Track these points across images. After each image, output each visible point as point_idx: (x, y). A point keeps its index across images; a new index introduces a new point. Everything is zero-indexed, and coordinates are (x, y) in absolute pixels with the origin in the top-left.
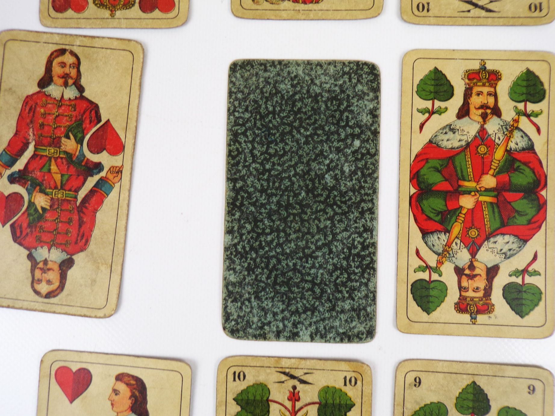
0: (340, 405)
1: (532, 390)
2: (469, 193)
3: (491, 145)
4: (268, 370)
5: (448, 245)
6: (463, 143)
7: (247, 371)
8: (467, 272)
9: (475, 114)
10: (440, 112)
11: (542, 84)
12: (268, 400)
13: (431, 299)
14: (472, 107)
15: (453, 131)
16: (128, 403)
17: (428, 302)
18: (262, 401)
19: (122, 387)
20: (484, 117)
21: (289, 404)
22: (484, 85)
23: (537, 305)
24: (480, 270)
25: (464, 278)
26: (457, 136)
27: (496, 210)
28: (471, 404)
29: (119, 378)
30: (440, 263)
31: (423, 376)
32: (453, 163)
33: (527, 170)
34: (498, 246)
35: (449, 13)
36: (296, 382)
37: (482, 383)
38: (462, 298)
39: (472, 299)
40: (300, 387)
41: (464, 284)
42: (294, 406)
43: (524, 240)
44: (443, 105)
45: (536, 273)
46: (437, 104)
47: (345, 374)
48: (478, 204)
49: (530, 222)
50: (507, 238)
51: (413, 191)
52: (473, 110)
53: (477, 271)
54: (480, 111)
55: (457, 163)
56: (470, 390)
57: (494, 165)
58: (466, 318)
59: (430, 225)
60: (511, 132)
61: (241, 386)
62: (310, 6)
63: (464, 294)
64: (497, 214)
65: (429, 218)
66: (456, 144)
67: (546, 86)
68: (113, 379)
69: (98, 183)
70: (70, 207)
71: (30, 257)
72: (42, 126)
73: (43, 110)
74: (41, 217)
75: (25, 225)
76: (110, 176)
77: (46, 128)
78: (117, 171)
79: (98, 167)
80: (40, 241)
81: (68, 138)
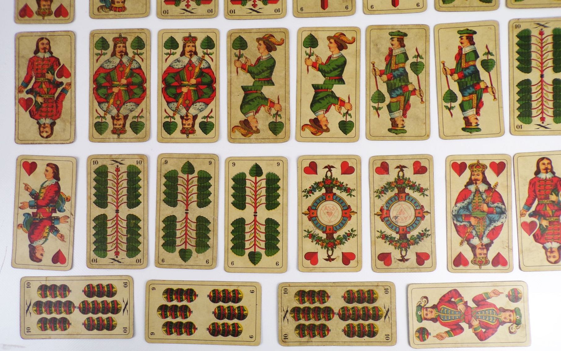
0: (135, 172)
1: (210, 163)
2: (185, 86)
3: (194, 67)
4: (107, 160)
5: (178, 107)
6: (183, 66)
7: (98, 160)
8: (185, 118)
9: (187, 54)
10: (173, 54)
11: (213, 42)
12: (107, 172)
13: (171, 129)
14: (186, 52)
15: (179, 61)
16: (52, 175)
17: (170, 130)
18: (105, 172)
19: (49, 169)
20: (191, 55)
21: (115, 173)
22: (191, 43)
23: (212, 130)
24: (190, 117)
25: (184, 121)
26: (181, 64)
27: (196, 93)
28: (187, 170)
29: (48, 165)
30: (174, 114)
31: (168, 160)
32: (179, 74)
33: (208, 77)
34: (197, 107)
35: (176, 14)
36: (118, 164)
37: (191, 161)
38: (183, 128)
39: (187, 128)
40: (120, 166)
41: (184, 122)
42: (117, 174)
43: (207, 104)
44: (175, 51)
45: (212, 117)
46: (172, 51)
47: (137, 160)
48: (189, 90)
49: (209, 97)
50: (201, 103)
51: (163, 86)
52: (186, 53)
53: (189, 117)
54: (189, 53)
55: (181, 74)
56: (187, 164)
57: (195, 74)
58: (185, 136)
59: (170, 100)
60: (201, 61)
61: (96, 166)
62: (121, 13)
63: (184, 126)
64: (197, 95)
65: (170, 97)
66: (180, 67)
67: (215, 42)
68: (46, 166)
69: (62, 90)
70: (52, 101)
71: (38, 123)
72: (37, 69)
73: (37, 63)
74: (41, 106)
75: (34, 110)
76: (67, 87)
77: (39, 70)
78: (69, 84)
79: (62, 83)
80: (41, 116)
81: (48, 73)
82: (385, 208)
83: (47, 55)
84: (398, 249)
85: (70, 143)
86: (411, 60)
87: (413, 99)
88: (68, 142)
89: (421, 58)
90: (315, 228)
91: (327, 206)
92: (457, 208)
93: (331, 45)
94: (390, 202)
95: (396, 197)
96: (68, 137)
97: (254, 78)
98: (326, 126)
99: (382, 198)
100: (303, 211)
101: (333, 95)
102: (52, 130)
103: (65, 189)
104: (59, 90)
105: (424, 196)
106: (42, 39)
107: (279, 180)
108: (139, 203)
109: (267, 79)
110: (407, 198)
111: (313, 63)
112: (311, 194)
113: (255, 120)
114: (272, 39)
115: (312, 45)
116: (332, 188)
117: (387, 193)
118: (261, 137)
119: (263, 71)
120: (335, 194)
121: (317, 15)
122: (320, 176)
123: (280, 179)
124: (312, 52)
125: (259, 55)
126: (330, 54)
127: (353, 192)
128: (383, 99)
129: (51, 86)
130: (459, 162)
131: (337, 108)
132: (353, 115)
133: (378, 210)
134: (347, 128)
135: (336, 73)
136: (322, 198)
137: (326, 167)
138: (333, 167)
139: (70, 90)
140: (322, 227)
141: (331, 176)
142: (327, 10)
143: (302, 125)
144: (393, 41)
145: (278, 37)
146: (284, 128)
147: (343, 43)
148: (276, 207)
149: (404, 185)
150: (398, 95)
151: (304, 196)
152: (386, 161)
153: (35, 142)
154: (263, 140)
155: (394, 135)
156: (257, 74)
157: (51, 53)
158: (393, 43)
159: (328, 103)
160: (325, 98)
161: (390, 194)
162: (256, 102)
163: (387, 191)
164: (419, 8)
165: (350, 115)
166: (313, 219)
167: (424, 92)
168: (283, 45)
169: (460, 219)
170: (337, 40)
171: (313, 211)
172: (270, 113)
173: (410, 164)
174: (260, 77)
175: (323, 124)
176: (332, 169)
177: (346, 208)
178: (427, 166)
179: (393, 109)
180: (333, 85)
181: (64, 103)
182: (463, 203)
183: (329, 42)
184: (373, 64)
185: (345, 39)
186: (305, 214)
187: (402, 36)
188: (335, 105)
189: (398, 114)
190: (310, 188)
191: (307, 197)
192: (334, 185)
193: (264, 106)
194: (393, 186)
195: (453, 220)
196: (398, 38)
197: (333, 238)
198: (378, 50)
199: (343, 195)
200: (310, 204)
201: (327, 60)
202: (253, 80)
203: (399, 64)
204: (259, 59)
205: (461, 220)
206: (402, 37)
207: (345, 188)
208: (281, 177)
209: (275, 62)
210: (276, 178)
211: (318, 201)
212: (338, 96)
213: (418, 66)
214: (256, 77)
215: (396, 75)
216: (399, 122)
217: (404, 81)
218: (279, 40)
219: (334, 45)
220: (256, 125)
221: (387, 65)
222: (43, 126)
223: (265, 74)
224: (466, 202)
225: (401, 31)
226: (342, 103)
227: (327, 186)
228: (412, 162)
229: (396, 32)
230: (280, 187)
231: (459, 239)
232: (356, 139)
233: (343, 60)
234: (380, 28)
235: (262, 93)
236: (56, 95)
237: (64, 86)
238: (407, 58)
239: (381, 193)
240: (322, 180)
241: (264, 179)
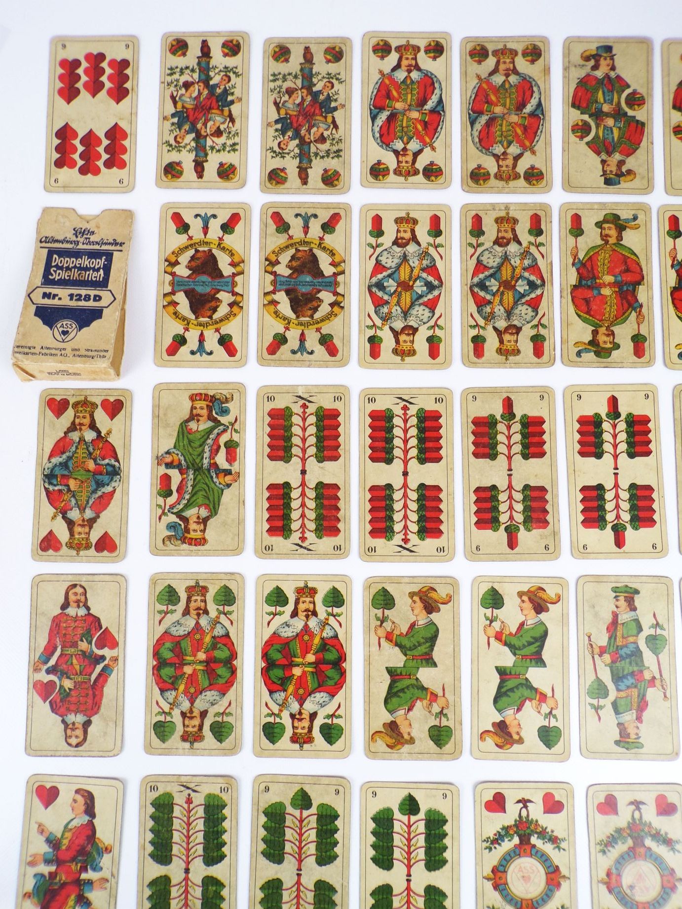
0: (218, 805)
1: (337, 792)
2: (298, 665)
3: (312, 635)
4: (173, 784)
5: (286, 699)
6: (295, 634)
7: (159, 785)
8: (298, 716)
9: (302, 615)
10: (280, 614)
11: (342, 596)
12: (172, 804)
13: (275, 735)
14: (299, 611)
15: (288, 626)
16: (83, 808)
17: (274, 737)
18: (168, 804)
19: (79, 798)
20: (307, 617)
21: (186, 806)
22: (307, 597)
23: (340, 737)
24: (306, 715)
25: (296, 721)
26: (291, 629)
27: (315, 676)
28: (300, 803)
29: (78, 791)
30: (281, 711)
31: (270, 785)
32: (288, 647)
33: (334, 651)
34: (317, 700)
35: (285, 551)
36: (190, 791)
37: (307, 789)
38: (294, 734)
39: (301, 734)
40: (193, 794)
41: (296, 724)
42: (189, 807)
43: (333, 695)
44: (282, 609)
45: (340, 717)
46: (279, 608)
47: (221, 785)
48: (304, 673)
49: (336, 684)
50: (322, 694)
51: (264, 665)
52: (300, 613)
53: (304, 716)
54: (305, 613)
55: (291, 646)
56: (300, 793)
57: (314, 647)
58: (297, 746)
59: (274, 687)
60: (324, 626)
61: (155, 795)
62: (199, 547)
63: (296, 731)
64: (316, 679)
65: (274, 682)
66: (290, 634)
67: (345, 597)
68: (74, 792)
69: (103, 668)
70: (86, 686)
71: (63, 721)
72: (65, 635)
73: (64, 625)
74: (68, 695)
75: (58, 700)
76: (111, 663)
77: (68, 636)
78: (115, 659)
79: (103, 658)
80: (69, 710)
81: (83, 641)
82: (614, 871)
83: (82, 612)
85: (114, 756)
86: (647, 631)
87: (652, 694)
88: (111, 754)
89: (662, 628)
90: (504, 903)
91: (522, 865)
93: (524, 605)
94: (622, 861)
95: (631, 854)
96: (111, 747)
97: (405, 655)
98: (518, 733)
99: (608, 854)
100: (485, 874)
101: (528, 685)
102: (85, 733)
103: (103, 834)
104: (99, 668)
105: (674, 852)
106: (75, 586)
107: (445, 821)
108: (222, 857)
109: (424, 657)
110: (648, 856)
111: (497, 632)
112: (497, 846)
113: (407, 722)
114: (433, 595)
115: (495, 604)
116: (530, 835)
117: (616, 846)
118: (416, 750)
119: (420, 645)
120: (534, 846)
121: (501, 557)
122: (510, 816)
123: (447, 821)
124: (495, 615)
125: (413, 619)
126: (523, 618)
127: (562, 843)
128: (605, 693)
129: (87, 661)
131: (534, 705)
132: (560, 717)
133: (603, 875)
134: (551, 738)
135: (532, 649)
136: (514, 852)
137: (519, 802)
138: (530, 801)
139: (116, 669)
141: (528, 815)
142: (516, 550)
143: (480, 732)
144: (617, 600)
145: (442, 592)
146: (453, 736)
147: (542, 603)
148: (442, 867)
149: (642, 834)
150: (628, 687)
151: (485, 849)
152: (614, 793)
153: (58, 753)
154: (420, 756)
155: (624, 750)
156: (410, 649)
157: (88, 609)
158: (618, 603)
159: (520, 698)
160: (515, 690)
161: (621, 848)
162: (408, 694)
163: (616, 843)
164: (655, 551)
165: (555, 717)
166: (501, 887)
167: (668, 683)
168: (451, 604)
170: (533, 597)
171: (500, 874)
172: (430, 712)
173: (650, 799)
174: (415, 653)
175: (513, 730)
176: (528, 804)
177: (551, 870)
178: (677, 803)
179: (621, 709)
180: (528, 668)
181: (105, 689)
183: (520, 600)
184: (589, 637)
185: (544, 596)
186: (488, 879)
187: (631, 593)
188: (531, 700)
189: (629, 717)
190: (495, 835)
191: (490, 849)
192: (532, 831)
193: (421, 699)
194: (625, 834)
196: (625, 597)
198: (596, 615)
199: (548, 848)
200: (495, 862)
201: (518, 629)
202: (404, 658)
203: (628, 637)
204: (413, 625)
206: (632, 595)
207: (551, 836)
208: (448, 817)
209: (437, 630)
210: (440, 818)
211: (508, 858)
212: (535, 686)
213: (657, 642)
214: (408, 653)
215: (624, 655)
216: (631, 730)
217: (637, 664)
218: (444, 596)
219: (528, 605)
220: (409, 730)
221: (610, 638)
222: (71, 726)
223: (422, 649)
225: (630, 585)
226: (543, 698)
227: (521, 832)
228: (654, 796)
229: (621, 587)
230: (447, 834)
232: (564, 757)
233: (543, 629)
234: (598, 579)
235: (417, 679)
236: (94, 676)
237: (106, 662)
238: (640, 629)
239: (606, 846)
240: (513, 823)
241: (422, 820)
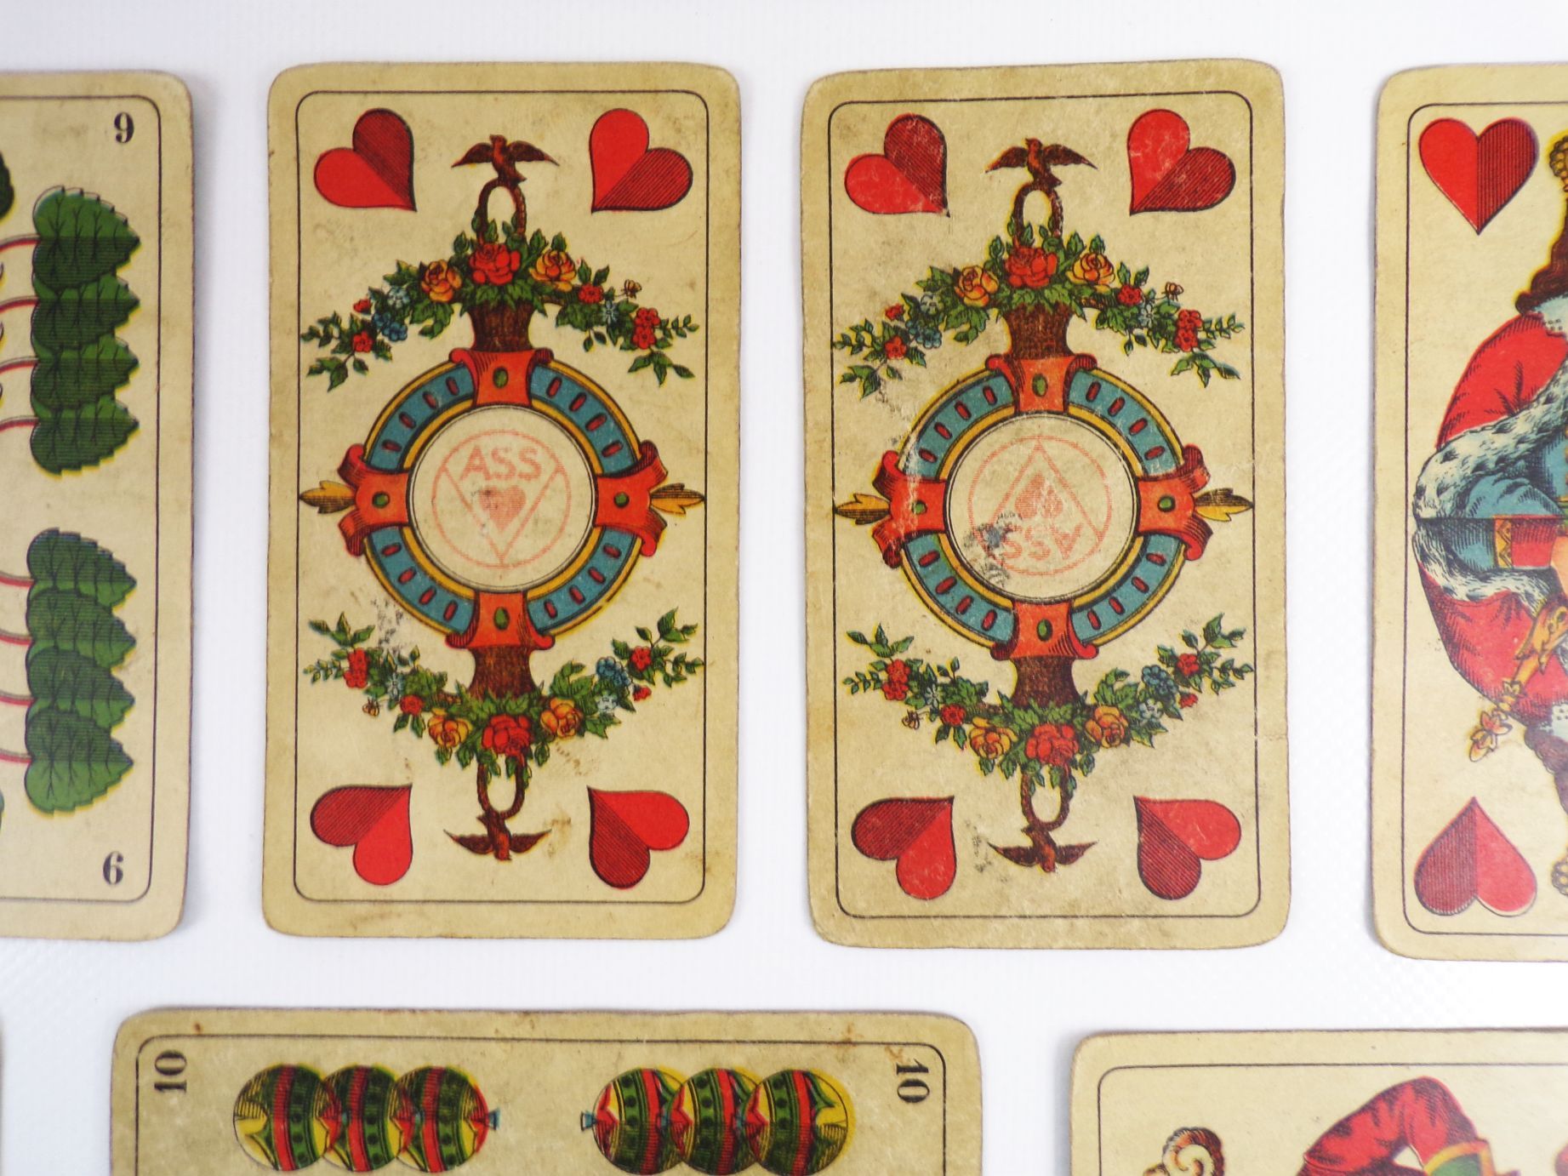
82: (914, 465)
84: (1008, 775)
90: (392, 610)
91: (487, 445)
92: (1452, 472)
94: (951, 420)
95: (1001, 387)
99: (891, 387)
100: (309, 483)
105: (1205, 375)
107: (127, 245)
110: (1077, 394)
112: (368, 358)
116: (527, 309)
117: (929, 354)
120: (544, 357)
122: (433, 225)
123: (135, 243)
127: (677, 341)
130: (1478, 122)
133: (858, 480)
136: (451, 385)
137: (475, 155)
138: (531, 154)
140: (442, 601)
141: (520, 218)
148: (110, 452)
149: (1056, 294)
151: (314, 371)
152: (932, 112)
161: (954, 359)
163: (932, 339)
166: (382, 539)
169: (1475, 553)
171: (377, 483)
173: (1103, 136)
176: (522, 167)
177: (618, 459)
178: (1235, 151)
182: (1501, 430)
186: (324, 505)
190: (362, 307)
191: (337, 373)
192: (536, 288)
194: (974, 298)
195: (1424, 557)
197: (525, 683)
199: (607, 366)
200: (358, 432)
205: (1484, 561)
207: (622, 314)
208: (143, 225)
210: (106, 231)
211: (419, 411)
224: (1522, 425)
227: (488, 295)
228: (1124, 116)
230: (134, 304)
231: (1469, 704)
239: (883, 350)
240: (448, 253)
241: (22, 241)
